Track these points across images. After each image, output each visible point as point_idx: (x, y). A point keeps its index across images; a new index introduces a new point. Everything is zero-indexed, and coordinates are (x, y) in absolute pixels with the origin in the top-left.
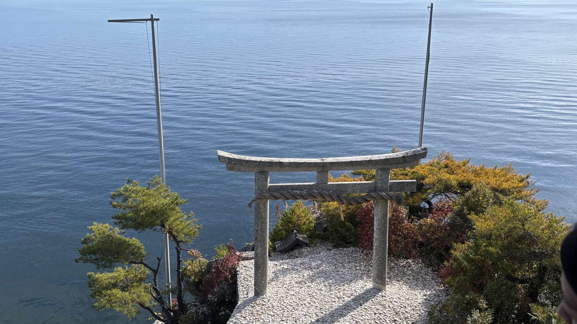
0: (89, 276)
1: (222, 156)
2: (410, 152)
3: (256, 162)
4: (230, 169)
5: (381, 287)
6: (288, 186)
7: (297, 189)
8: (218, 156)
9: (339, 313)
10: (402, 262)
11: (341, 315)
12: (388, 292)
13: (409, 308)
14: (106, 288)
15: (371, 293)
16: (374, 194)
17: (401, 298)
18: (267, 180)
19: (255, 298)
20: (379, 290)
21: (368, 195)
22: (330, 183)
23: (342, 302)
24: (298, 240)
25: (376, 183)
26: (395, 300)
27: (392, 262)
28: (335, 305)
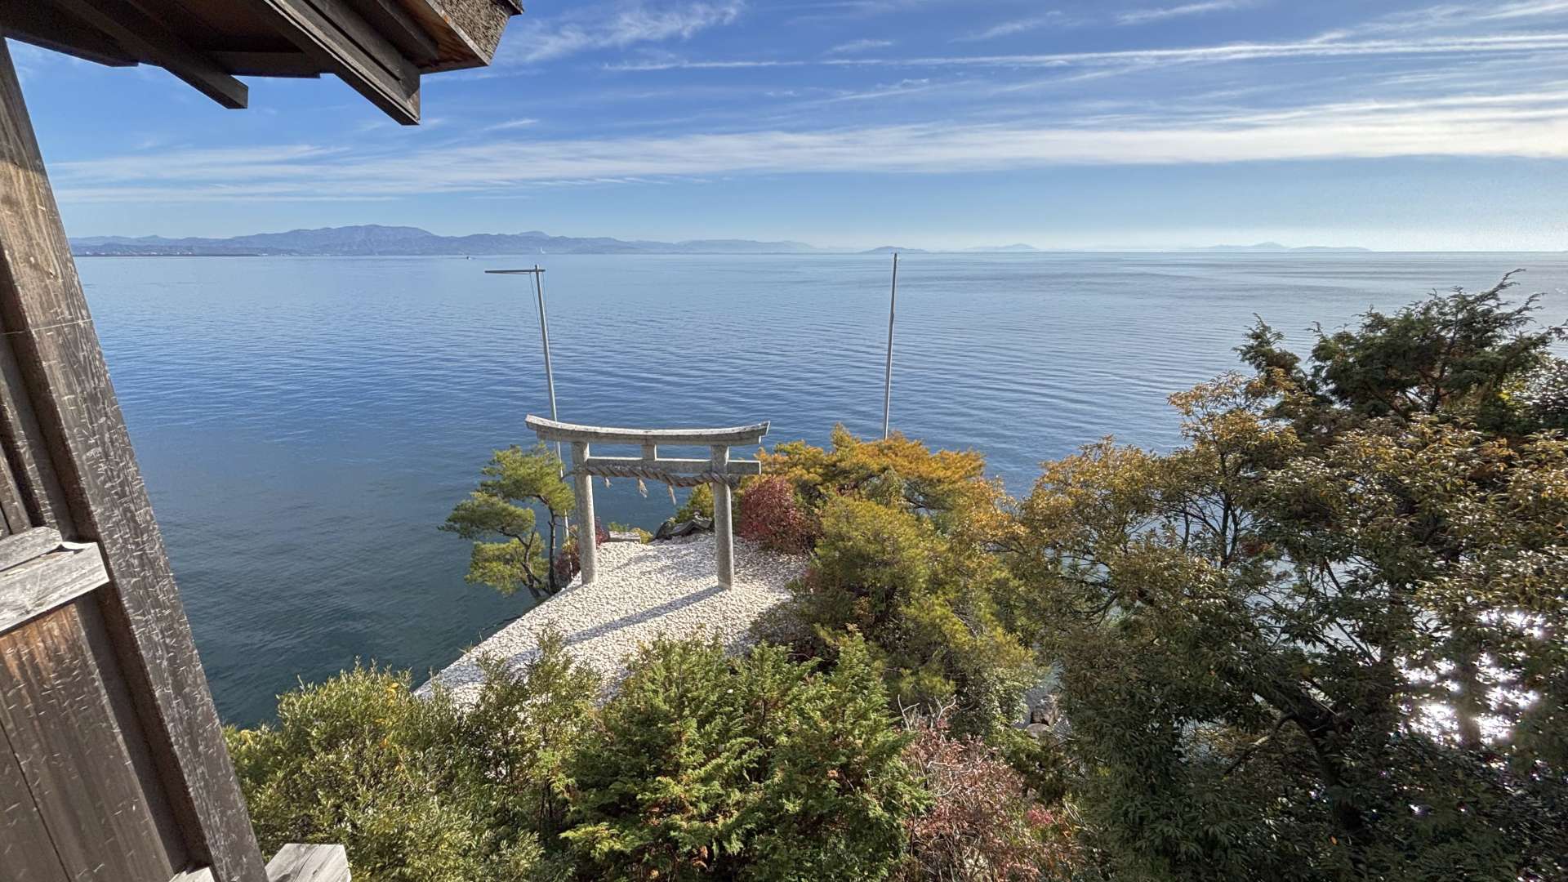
0: (476, 546)
1: (530, 422)
2: (748, 428)
3: (569, 431)
4: (542, 437)
5: (726, 585)
6: (609, 460)
7: (619, 465)
8: (526, 421)
9: (654, 613)
10: (784, 558)
11: (655, 615)
12: (733, 592)
13: (744, 614)
14: (486, 560)
15: (710, 592)
16: (706, 475)
17: (744, 600)
18: (582, 452)
19: (579, 586)
20: (722, 589)
21: (701, 476)
22: (656, 459)
23: (669, 600)
24: (693, 524)
25: (711, 462)
26: (734, 602)
27: (772, 557)
28: (659, 603)
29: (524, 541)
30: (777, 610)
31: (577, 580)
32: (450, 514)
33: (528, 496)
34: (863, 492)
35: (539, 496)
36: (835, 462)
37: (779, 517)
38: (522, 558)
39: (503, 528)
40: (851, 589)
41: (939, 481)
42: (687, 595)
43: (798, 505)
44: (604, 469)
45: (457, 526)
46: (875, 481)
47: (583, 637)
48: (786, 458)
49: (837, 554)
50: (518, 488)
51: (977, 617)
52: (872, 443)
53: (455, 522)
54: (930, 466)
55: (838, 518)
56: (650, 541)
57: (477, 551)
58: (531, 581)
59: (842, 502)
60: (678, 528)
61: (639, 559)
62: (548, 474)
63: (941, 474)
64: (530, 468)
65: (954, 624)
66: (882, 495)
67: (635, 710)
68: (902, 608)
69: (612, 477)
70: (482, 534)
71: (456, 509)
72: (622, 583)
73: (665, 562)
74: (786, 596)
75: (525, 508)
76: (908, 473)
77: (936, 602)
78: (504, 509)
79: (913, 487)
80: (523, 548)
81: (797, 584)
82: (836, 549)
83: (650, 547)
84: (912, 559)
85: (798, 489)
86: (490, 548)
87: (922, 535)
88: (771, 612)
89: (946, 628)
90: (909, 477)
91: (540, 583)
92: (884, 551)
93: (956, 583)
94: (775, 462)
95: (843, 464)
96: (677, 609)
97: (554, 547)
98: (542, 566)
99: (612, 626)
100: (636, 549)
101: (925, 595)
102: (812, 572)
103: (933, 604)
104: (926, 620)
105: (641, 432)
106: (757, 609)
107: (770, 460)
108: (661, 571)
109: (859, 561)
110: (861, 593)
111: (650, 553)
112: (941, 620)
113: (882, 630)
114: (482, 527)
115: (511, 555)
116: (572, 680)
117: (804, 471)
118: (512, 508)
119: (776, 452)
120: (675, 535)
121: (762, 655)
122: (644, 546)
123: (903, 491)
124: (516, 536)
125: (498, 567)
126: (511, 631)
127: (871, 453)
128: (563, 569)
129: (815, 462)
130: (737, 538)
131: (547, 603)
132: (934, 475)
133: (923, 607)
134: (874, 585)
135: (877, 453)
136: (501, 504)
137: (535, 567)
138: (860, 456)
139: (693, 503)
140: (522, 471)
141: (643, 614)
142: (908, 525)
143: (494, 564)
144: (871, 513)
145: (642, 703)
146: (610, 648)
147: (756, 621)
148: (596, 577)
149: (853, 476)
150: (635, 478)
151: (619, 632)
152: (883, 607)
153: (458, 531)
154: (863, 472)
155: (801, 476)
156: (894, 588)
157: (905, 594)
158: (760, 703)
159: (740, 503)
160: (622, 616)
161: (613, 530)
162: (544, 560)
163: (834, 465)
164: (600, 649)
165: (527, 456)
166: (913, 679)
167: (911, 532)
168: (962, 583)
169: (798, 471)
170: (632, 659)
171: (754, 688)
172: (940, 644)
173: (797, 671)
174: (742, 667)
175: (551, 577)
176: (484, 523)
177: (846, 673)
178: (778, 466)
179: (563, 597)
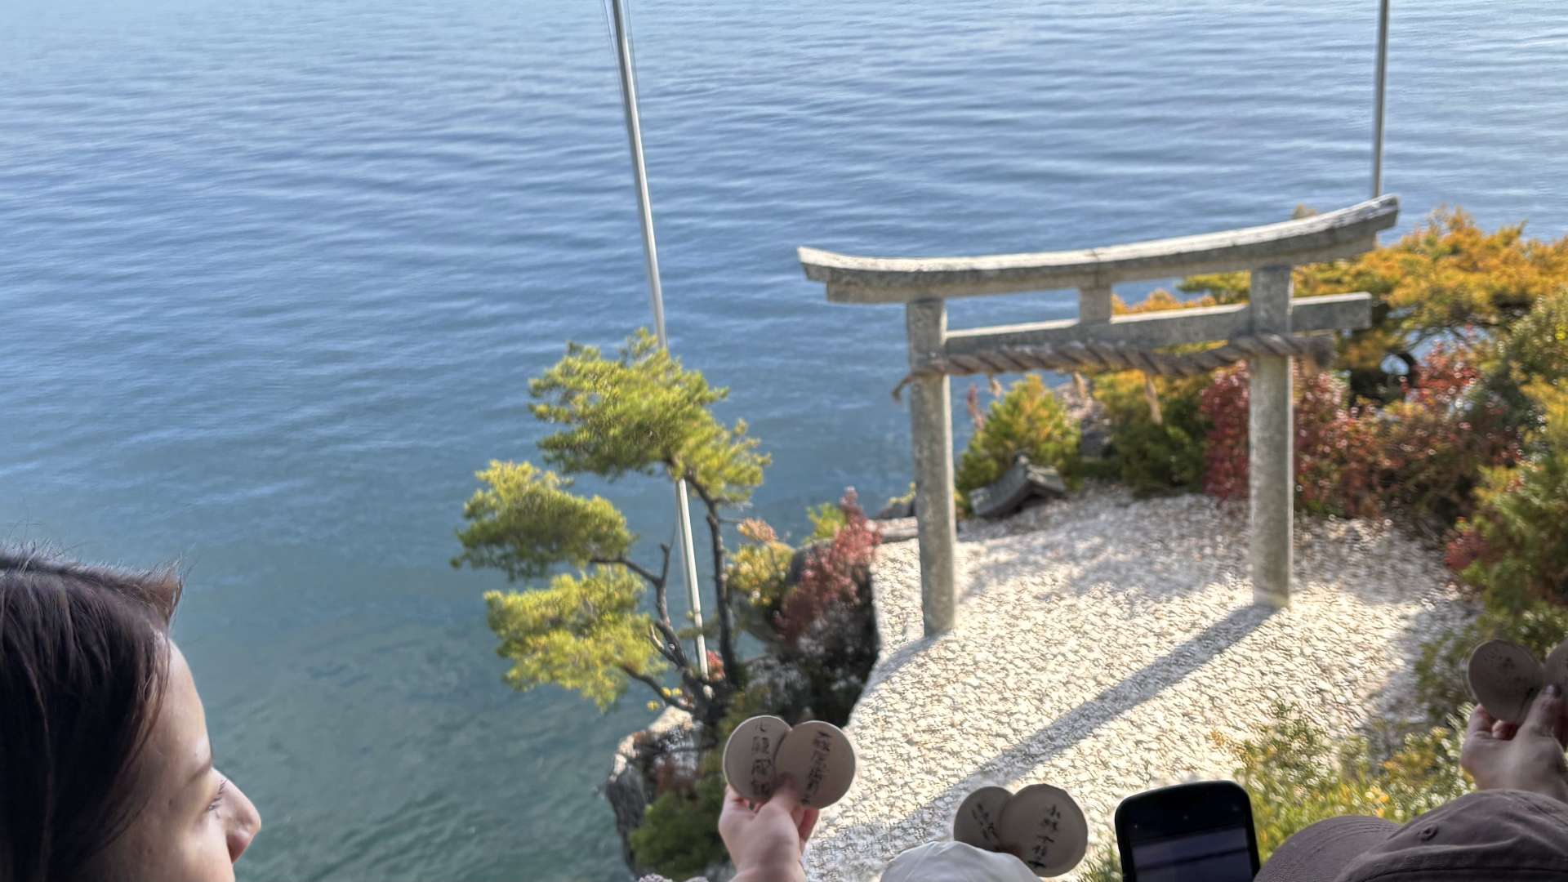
1: (812, 265)
3: (905, 274)
8: (803, 263)
12: (1293, 615)
14: (535, 631)
16: (1242, 342)
18: (934, 322)
21: (1231, 345)
22: (1119, 318)
25: (1251, 309)
44: (992, 354)
86: (525, 603)
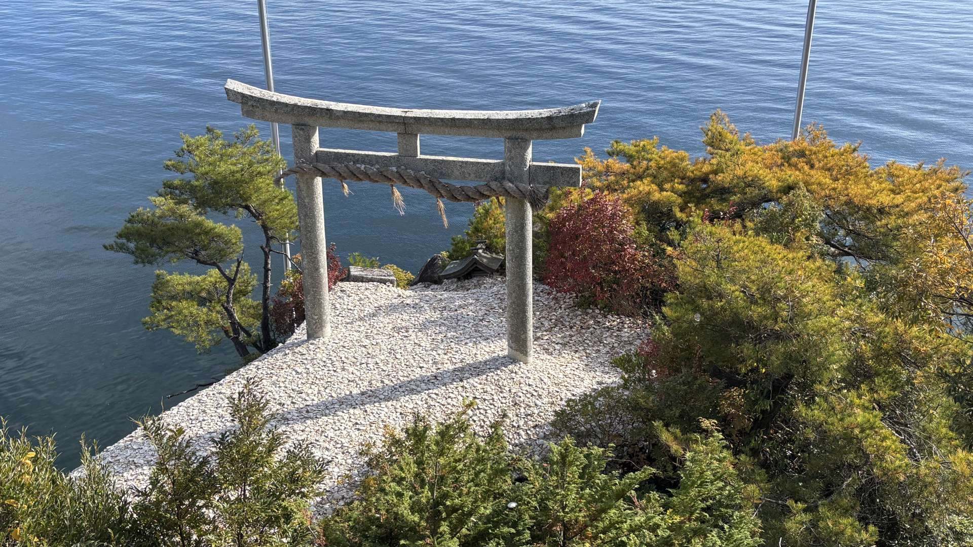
0: (158, 276)
1: (231, 90)
2: (565, 110)
4: (249, 114)
5: (519, 356)
6: (348, 155)
7: (363, 162)
8: (226, 89)
9: (411, 388)
10: (613, 321)
11: (412, 391)
12: (530, 367)
13: (546, 400)
14: (173, 298)
15: (496, 364)
16: (494, 185)
17: (546, 380)
18: (308, 140)
19: (303, 342)
20: (514, 361)
21: (487, 185)
22: (420, 156)
23: (434, 369)
24: (476, 262)
25: (503, 164)
26: (531, 382)
27: (593, 317)
28: (417, 373)
29: (227, 272)
30: (596, 399)
31: (300, 333)
32: (120, 228)
33: (231, 206)
34: (749, 224)
35: (247, 207)
36: (707, 174)
37: (609, 257)
38: (224, 298)
39: (196, 253)
40: (716, 373)
41: (881, 211)
42: (459, 365)
43: (640, 241)
44: (340, 167)
45: (132, 245)
46: (771, 206)
47: (306, 414)
48: (627, 166)
49: (698, 318)
50: (218, 193)
51: (924, 430)
52: (772, 145)
53: (129, 240)
54: (868, 185)
55: (702, 261)
56: (411, 284)
57: (159, 284)
58: (236, 331)
59: (711, 234)
60: (453, 267)
61: (392, 308)
62: (260, 174)
63: (885, 199)
64: (235, 165)
65: (884, 439)
66: (782, 229)
67: (373, 521)
68: (800, 409)
69: (354, 182)
70: (166, 258)
71: (130, 221)
72: (366, 342)
73: (430, 314)
74: (613, 379)
75: (228, 224)
76: (830, 197)
77: (857, 401)
78: (198, 225)
79: (835, 219)
80: (225, 284)
81: (630, 361)
82: (696, 309)
83: (408, 293)
84: (824, 332)
85: (642, 215)
86: (179, 280)
87: (843, 295)
88: (586, 401)
89: (870, 444)
90: (831, 202)
91: (249, 334)
92: (775, 317)
93: (894, 376)
94: (608, 170)
95: (720, 177)
96: (445, 385)
97: (269, 285)
98: (252, 311)
99: (347, 402)
100: (388, 294)
101: (839, 390)
102: (656, 344)
103: (852, 405)
104: (837, 428)
105: (396, 112)
106: (566, 395)
107: (600, 168)
108: (423, 327)
109: (733, 331)
110: (733, 381)
111: (409, 301)
112: (862, 431)
113: (763, 441)
114: (165, 248)
115: (209, 292)
116: (280, 468)
117: (654, 187)
118: (209, 223)
119: (611, 154)
120: (448, 277)
121: (563, 457)
122: (400, 291)
123: (818, 226)
124: (214, 265)
125: (189, 308)
126: (205, 399)
127: (768, 162)
128: (282, 316)
129: (674, 171)
130: (541, 287)
131: (256, 363)
132: (874, 202)
133: (833, 408)
134: (755, 370)
135: (779, 162)
136: (194, 217)
137: (242, 313)
138: (750, 164)
139: (477, 230)
140: (224, 168)
141: (394, 389)
142: (821, 278)
143: (184, 304)
144: (760, 256)
145: (383, 512)
146: (345, 432)
147: (563, 411)
148: (328, 330)
149: (735, 198)
150: (387, 184)
151: (357, 411)
152: (767, 405)
153: (133, 253)
154: (752, 192)
155: (649, 193)
156: (789, 376)
157: (805, 387)
158: (558, 528)
159: (548, 233)
160: (363, 389)
161: (355, 264)
162: (255, 303)
163: (705, 179)
164: (331, 434)
165: (230, 146)
166: (806, 517)
167: (825, 291)
168: (904, 377)
169: (644, 186)
170: (375, 451)
171: (550, 504)
172: (857, 468)
173: (617, 484)
174: (533, 472)
175: (265, 327)
176: (168, 243)
177: (693, 493)
178: (612, 178)
179: (279, 356)
